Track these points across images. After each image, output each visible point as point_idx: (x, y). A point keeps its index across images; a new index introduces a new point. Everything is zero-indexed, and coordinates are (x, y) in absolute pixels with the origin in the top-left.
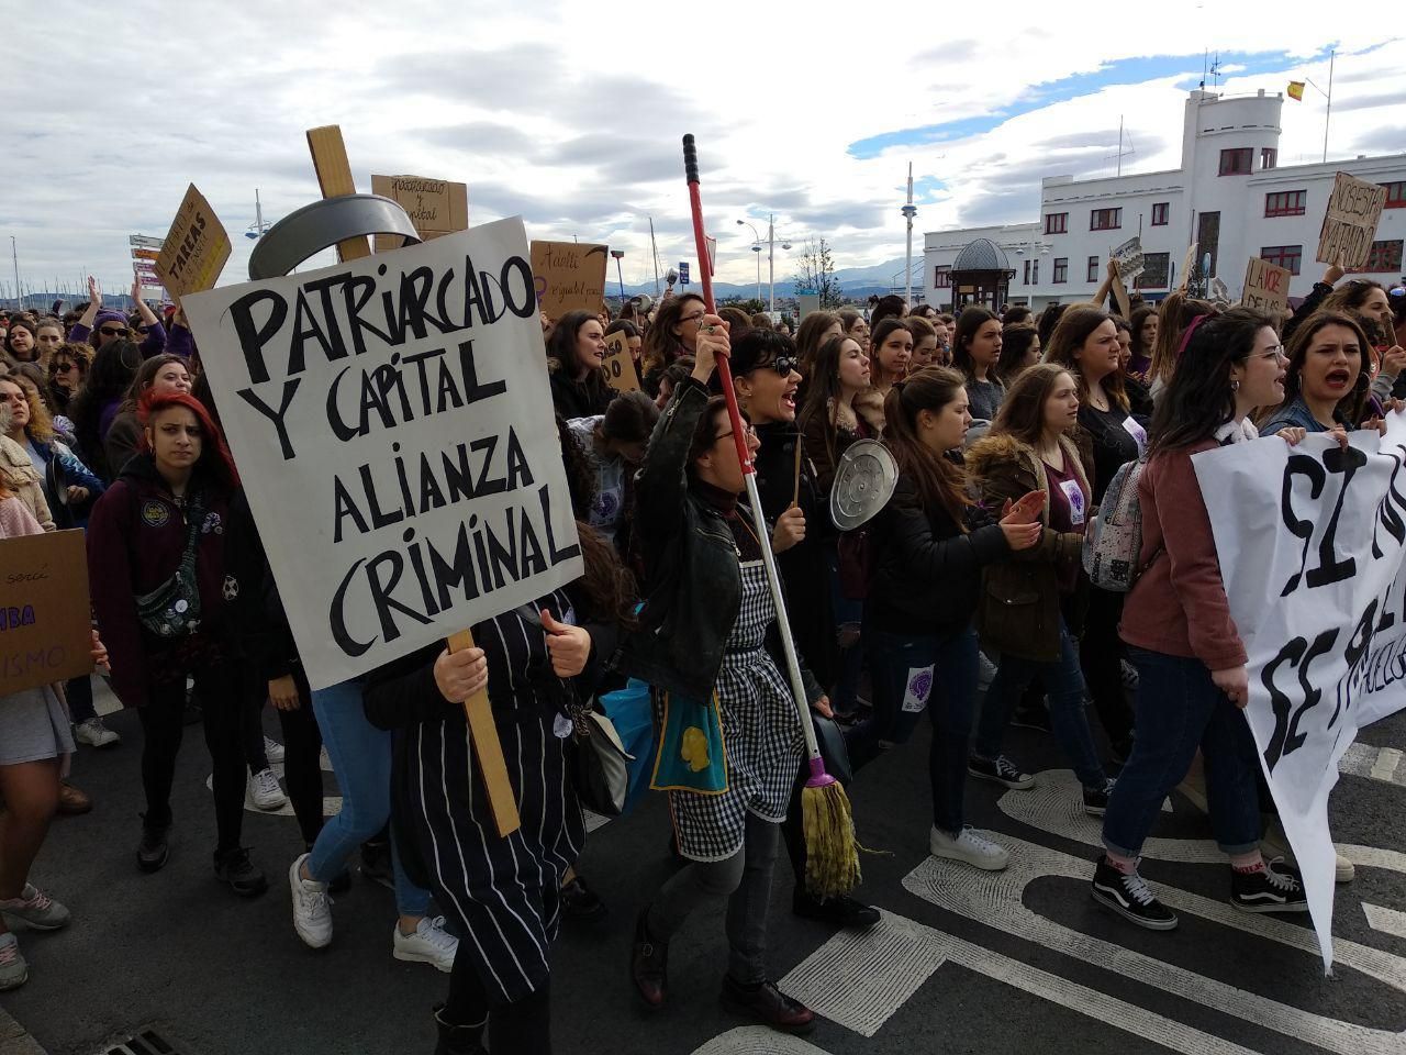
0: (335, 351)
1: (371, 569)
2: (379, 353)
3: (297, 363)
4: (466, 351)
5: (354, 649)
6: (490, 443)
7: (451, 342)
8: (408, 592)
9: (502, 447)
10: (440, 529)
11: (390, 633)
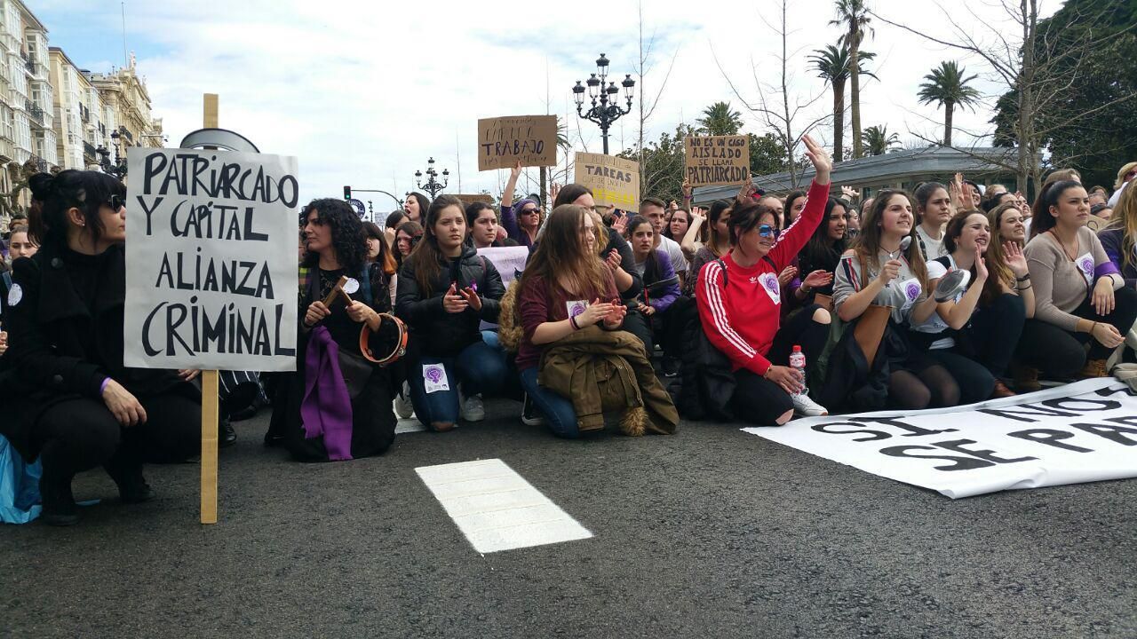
0: (182, 191)
1: (170, 309)
2: (203, 198)
3: (164, 190)
4: (249, 212)
5: (151, 352)
6: (251, 265)
7: (242, 205)
8: (185, 330)
9: (257, 271)
10: (213, 303)
11: (171, 352)
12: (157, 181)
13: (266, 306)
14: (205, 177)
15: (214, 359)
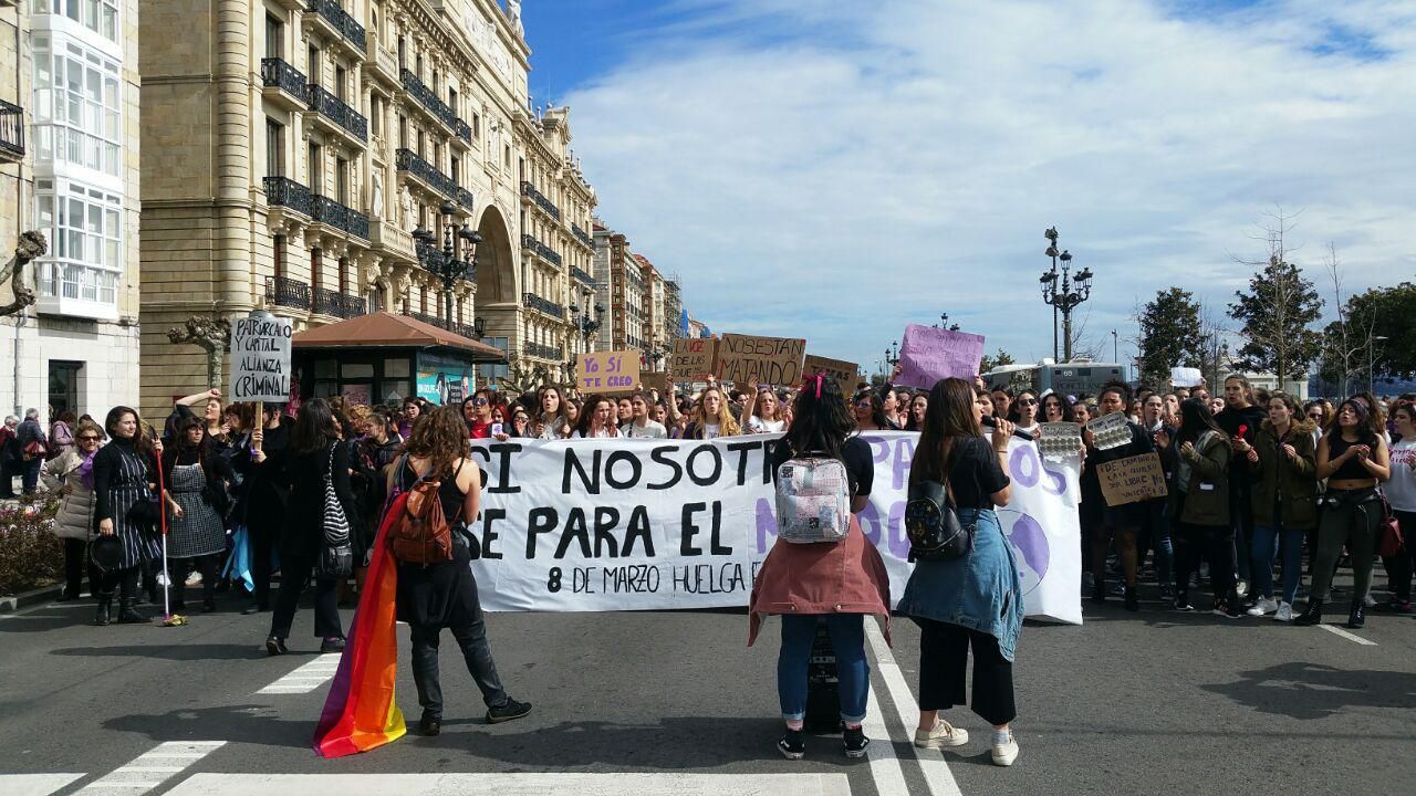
0: (250, 333)
1: (245, 379)
2: (256, 336)
3: (243, 333)
4: (273, 340)
6: (273, 361)
7: (270, 338)
8: (250, 387)
9: (276, 362)
10: (260, 376)
11: (245, 395)
12: (242, 330)
13: (279, 376)
14: (257, 328)
15: (260, 398)
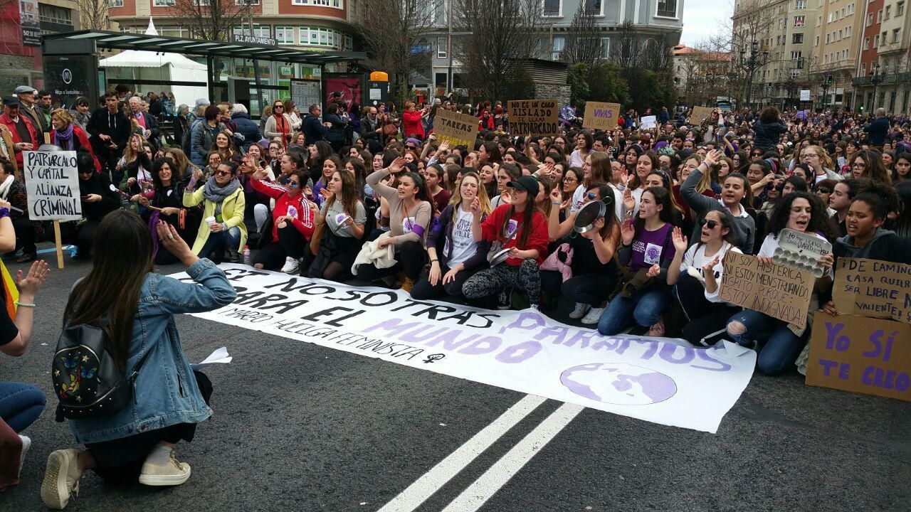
0: (40, 164)
1: (41, 202)
2: (47, 167)
3: (35, 164)
4: (62, 170)
5: (37, 215)
6: (64, 187)
7: (59, 168)
8: (47, 208)
9: (66, 188)
10: (54, 199)
11: (43, 215)
12: (33, 161)
13: (71, 200)
14: (47, 160)
15: (55, 216)
